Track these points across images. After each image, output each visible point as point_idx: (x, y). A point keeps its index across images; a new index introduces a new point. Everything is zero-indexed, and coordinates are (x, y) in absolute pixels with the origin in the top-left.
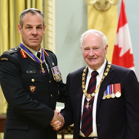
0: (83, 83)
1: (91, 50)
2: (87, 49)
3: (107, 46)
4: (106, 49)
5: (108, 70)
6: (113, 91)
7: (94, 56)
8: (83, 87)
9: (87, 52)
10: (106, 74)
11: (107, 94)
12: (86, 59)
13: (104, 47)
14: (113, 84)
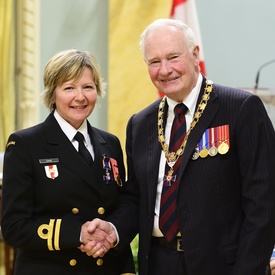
0: (160, 131)
1: (164, 61)
2: (156, 61)
3: (197, 48)
4: (194, 54)
5: (206, 97)
6: (213, 142)
7: (170, 73)
8: (161, 138)
9: (155, 68)
10: (203, 107)
11: (201, 149)
12: (157, 83)
13: (191, 50)
14: (215, 127)
